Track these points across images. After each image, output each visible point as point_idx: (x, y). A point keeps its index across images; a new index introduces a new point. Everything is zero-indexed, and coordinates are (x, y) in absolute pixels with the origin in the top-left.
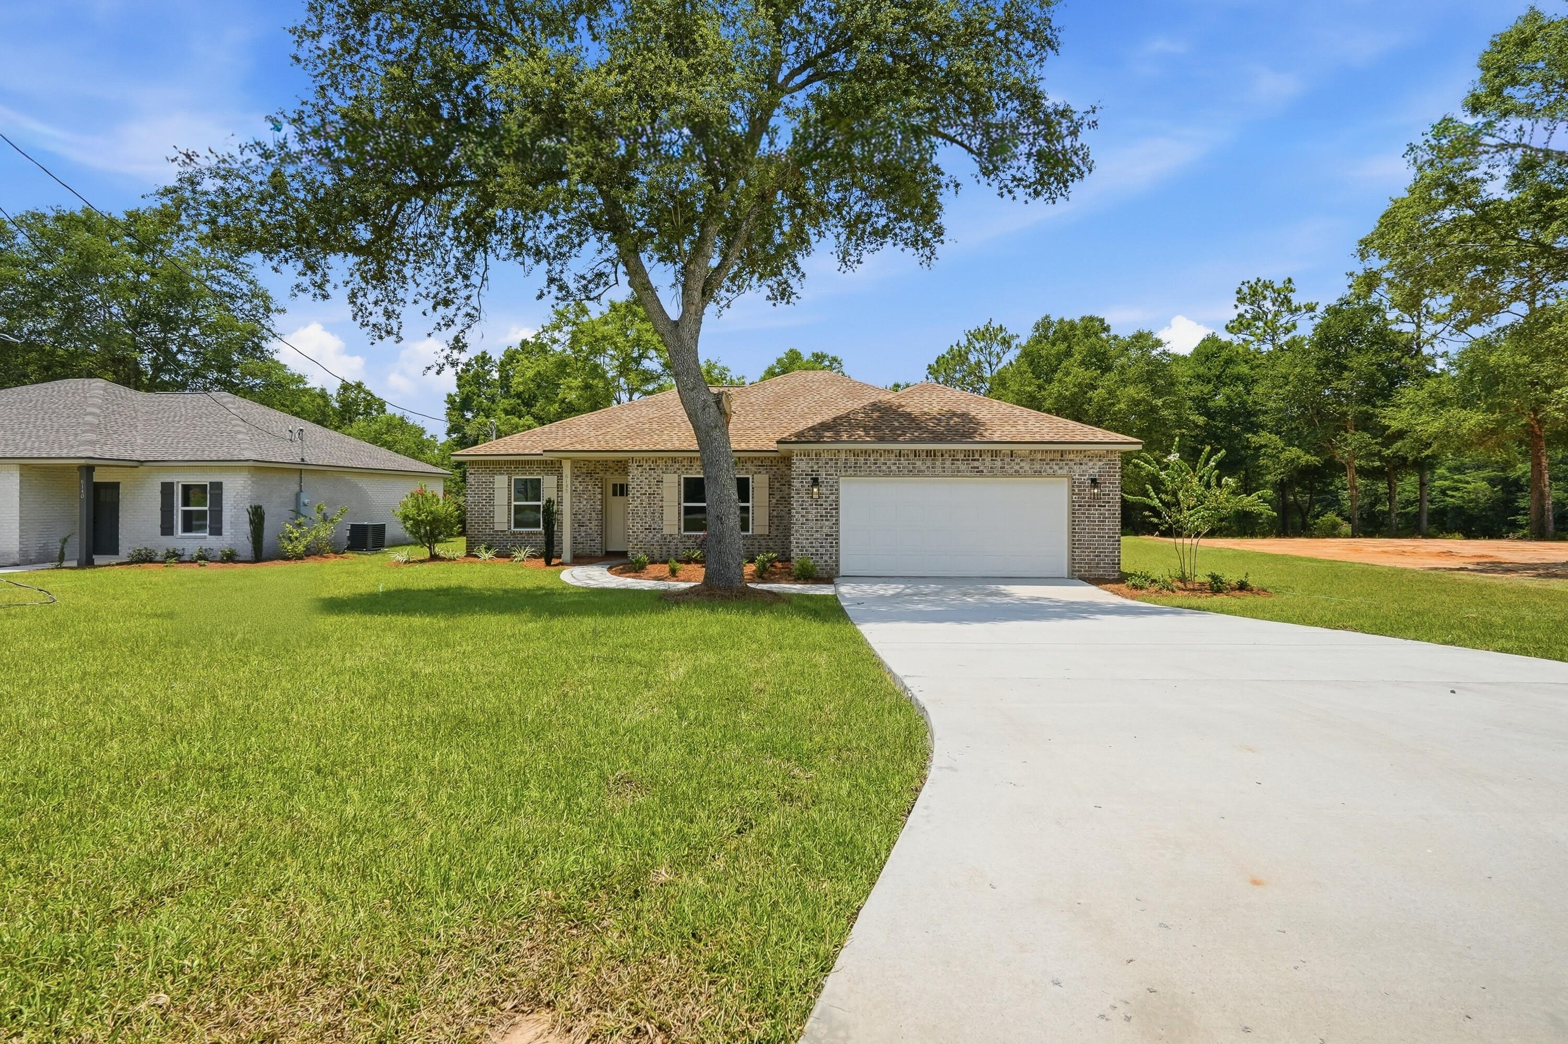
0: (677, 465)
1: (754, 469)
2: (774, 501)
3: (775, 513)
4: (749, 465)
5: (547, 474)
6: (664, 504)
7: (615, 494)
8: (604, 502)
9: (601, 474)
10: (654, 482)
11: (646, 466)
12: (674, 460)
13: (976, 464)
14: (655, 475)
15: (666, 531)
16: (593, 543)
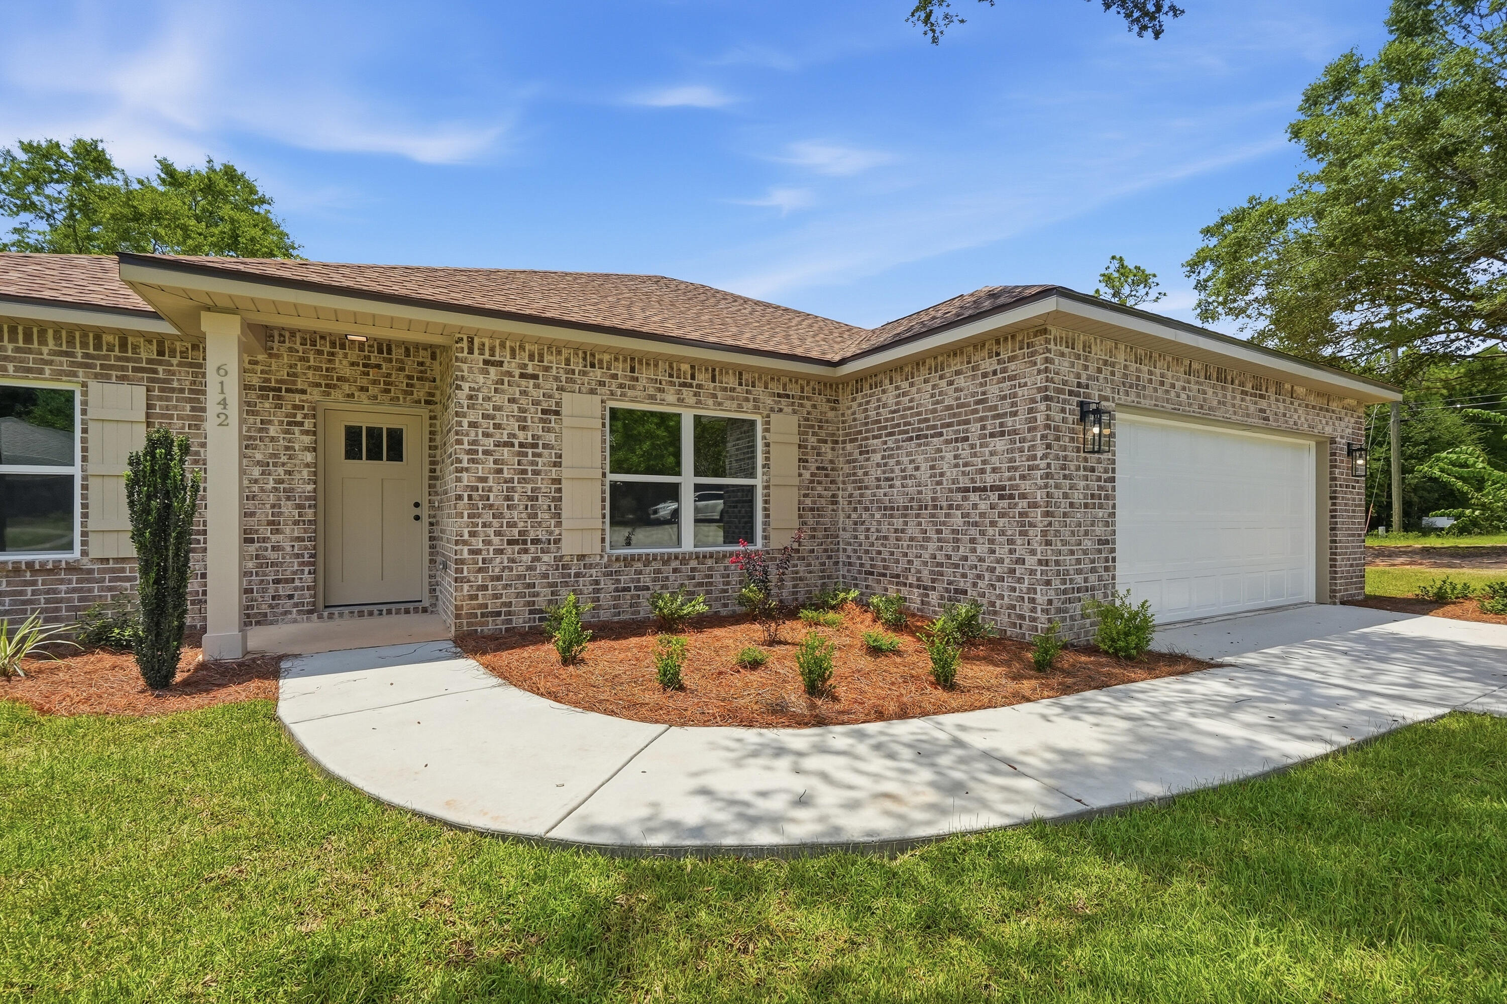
0: (597, 374)
1: (769, 401)
2: (807, 475)
3: (808, 502)
4: (759, 390)
5: (103, 377)
6: (566, 473)
7: (352, 452)
8: (320, 472)
9: (315, 395)
10: (533, 415)
11: (512, 365)
12: (591, 359)
13: (1263, 404)
14: (537, 394)
15: (570, 547)
16: (284, 590)
